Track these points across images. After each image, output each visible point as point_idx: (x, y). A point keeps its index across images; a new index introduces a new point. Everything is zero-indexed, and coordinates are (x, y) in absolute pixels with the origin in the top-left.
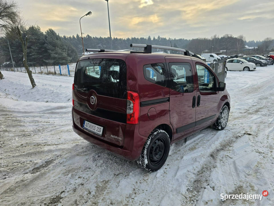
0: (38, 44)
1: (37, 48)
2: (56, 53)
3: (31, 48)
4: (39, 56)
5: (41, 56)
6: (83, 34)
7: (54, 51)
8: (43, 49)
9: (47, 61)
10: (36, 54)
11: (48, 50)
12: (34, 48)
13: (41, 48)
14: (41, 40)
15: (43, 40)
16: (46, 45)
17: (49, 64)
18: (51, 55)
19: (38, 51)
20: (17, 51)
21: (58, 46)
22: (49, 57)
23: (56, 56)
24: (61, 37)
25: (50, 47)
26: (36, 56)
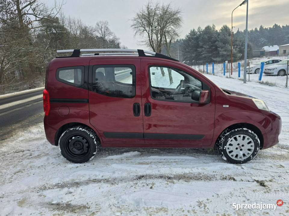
0: (209, 43)
1: (208, 47)
2: (225, 51)
3: (203, 47)
4: (208, 54)
5: (210, 54)
6: (233, 28)
7: (223, 48)
8: (214, 48)
9: (215, 59)
10: (206, 52)
11: (219, 47)
12: (205, 47)
13: (212, 46)
14: (213, 39)
15: (215, 38)
16: (217, 42)
17: (216, 61)
18: (220, 52)
19: (208, 50)
20: (192, 51)
21: (229, 43)
22: (218, 55)
23: (225, 53)
24: (241, 31)
25: (220, 44)
26: (206, 55)
